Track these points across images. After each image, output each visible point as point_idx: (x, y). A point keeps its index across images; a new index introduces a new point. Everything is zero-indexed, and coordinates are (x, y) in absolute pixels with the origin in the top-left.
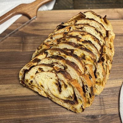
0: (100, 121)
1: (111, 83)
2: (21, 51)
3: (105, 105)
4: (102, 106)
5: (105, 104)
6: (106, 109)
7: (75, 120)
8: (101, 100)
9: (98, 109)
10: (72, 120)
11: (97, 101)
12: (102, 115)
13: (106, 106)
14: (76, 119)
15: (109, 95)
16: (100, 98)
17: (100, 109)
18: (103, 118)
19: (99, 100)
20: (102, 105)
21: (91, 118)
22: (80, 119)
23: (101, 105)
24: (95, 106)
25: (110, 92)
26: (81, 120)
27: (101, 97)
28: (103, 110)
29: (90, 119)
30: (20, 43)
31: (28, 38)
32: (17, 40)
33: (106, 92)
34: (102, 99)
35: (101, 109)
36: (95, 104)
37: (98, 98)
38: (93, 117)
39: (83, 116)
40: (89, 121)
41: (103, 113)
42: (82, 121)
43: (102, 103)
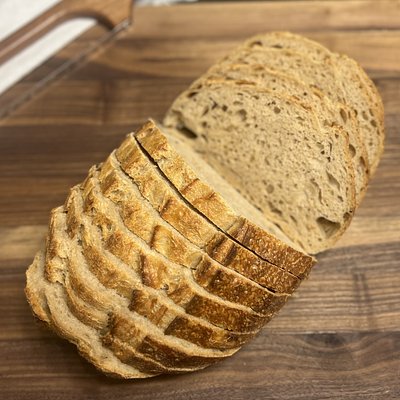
0: (357, 353)
1: (391, 227)
2: (99, 123)
3: (373, 300)
4: (363, 304)
5: (373, 297)
6: (378, 313)
7: (270, 349)
8: (360, 283)
9: (350, 314)
10: (260, 347)
11: (343, 288)
12: (363, 334)
13: (376, 303)
14: (275, 345)
15: (387, 267)
16: (356, 278)
17: (355, 315)
18: (367, 345)
19: (350, 283)
20: (363, 301)
21: (324, 344)
22: (288, 345)
23: (358, 302)
24: (340, 304)
25: (389, 257)
26: (291, 347)
27: (358, 273)
28: (365, 317)
29: (321, 347)
30: (97, 99)
31: (122, 83)
32: (89, 89)
33: (376, 256)
34: (364, 278)
35: (360, 315)
36: (338, 296)
37: (350, 276)
38: (333, 339)
39: (297, 336)
40: (320, 352)
41: (365, 327)
42: (293, 352)
43: (362, 293)
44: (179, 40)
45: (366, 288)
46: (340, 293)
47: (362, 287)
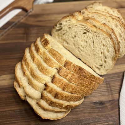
0: (109, 107)
1: (116, 68)
2: (25, 41)
3: (112, 90)
4: (109, 92)
6: (114, 94)
7: (83, 108)
8: (108, 85)
9: (106, 95)
10: (80, 107)
11: (104, 87)
12: (110, 101)
13: (113, 91)
14: (84, 106)
15: (116, 80)
16: (107, 84)
17: (108, 95)
18: (112, 104)
19: (105, 86)
20: (109, 91)
21: (99, 105)
23: (108, 91)
24: (103, 92)
25: (116, 77)
26: (89, 107)
27: (107, 82)
30: (24, 34)
31: (31, 29)
32: (21, 31)
33: (112, 77)
35: (109, 95)
36: (102, 90)
37: (105, 84)
38: (101, 103)
39: (91, 103)
40: (98, 107)
41: (111, 99)
42: (90, 108)
43: (109, 88)
44: (48, 14)
45: (110, 87)
46: (103, 89)
47: (109, 87)
